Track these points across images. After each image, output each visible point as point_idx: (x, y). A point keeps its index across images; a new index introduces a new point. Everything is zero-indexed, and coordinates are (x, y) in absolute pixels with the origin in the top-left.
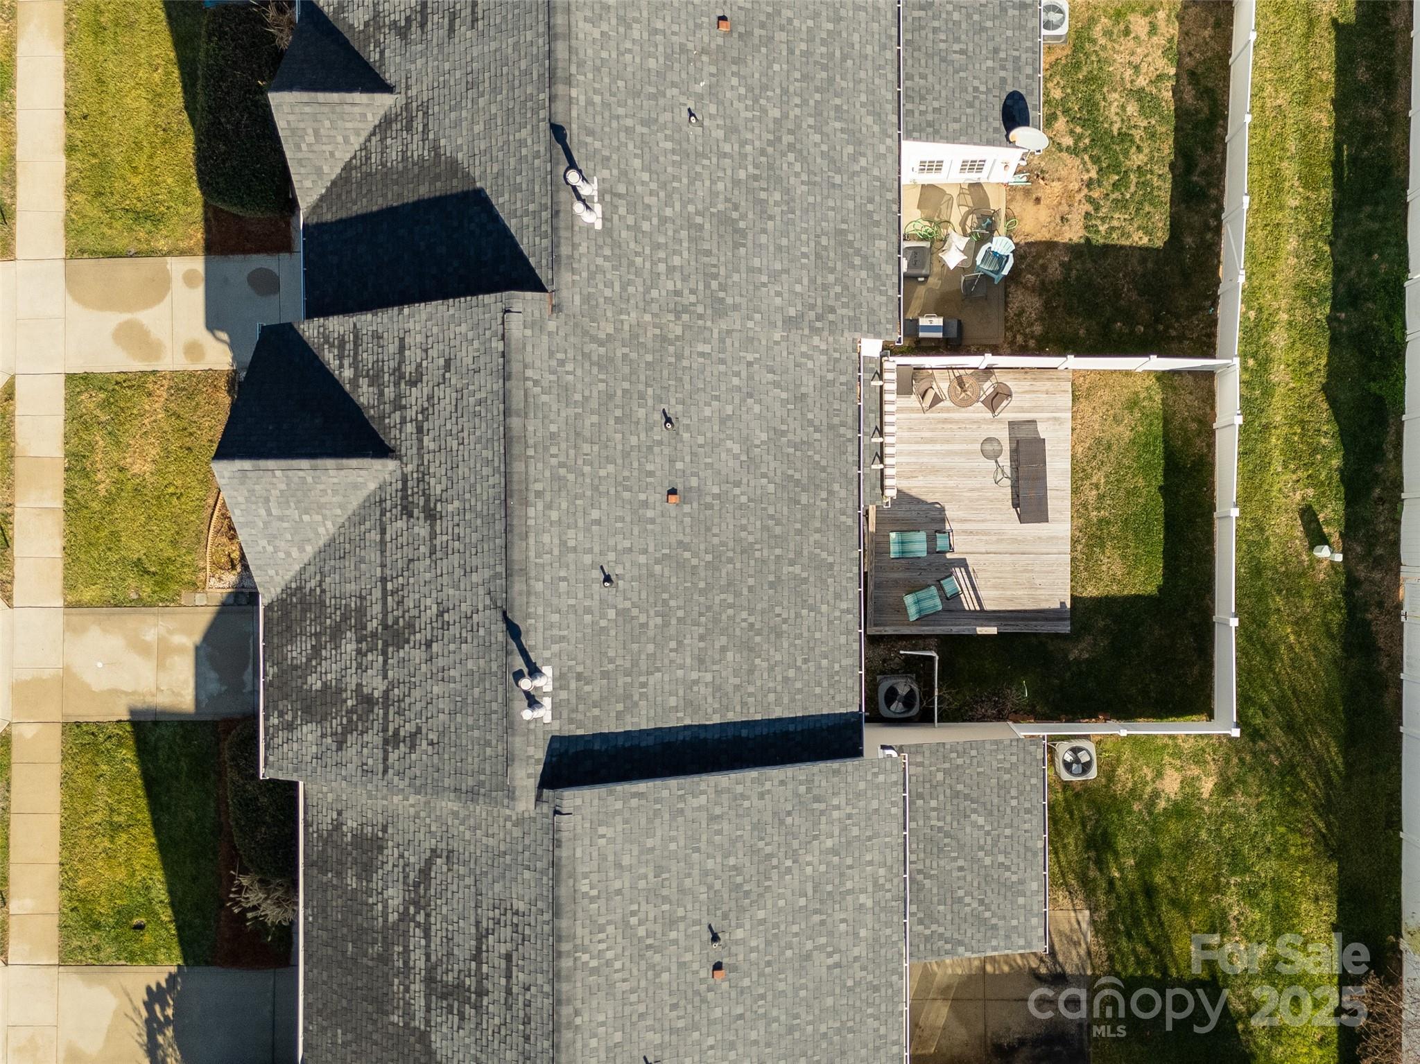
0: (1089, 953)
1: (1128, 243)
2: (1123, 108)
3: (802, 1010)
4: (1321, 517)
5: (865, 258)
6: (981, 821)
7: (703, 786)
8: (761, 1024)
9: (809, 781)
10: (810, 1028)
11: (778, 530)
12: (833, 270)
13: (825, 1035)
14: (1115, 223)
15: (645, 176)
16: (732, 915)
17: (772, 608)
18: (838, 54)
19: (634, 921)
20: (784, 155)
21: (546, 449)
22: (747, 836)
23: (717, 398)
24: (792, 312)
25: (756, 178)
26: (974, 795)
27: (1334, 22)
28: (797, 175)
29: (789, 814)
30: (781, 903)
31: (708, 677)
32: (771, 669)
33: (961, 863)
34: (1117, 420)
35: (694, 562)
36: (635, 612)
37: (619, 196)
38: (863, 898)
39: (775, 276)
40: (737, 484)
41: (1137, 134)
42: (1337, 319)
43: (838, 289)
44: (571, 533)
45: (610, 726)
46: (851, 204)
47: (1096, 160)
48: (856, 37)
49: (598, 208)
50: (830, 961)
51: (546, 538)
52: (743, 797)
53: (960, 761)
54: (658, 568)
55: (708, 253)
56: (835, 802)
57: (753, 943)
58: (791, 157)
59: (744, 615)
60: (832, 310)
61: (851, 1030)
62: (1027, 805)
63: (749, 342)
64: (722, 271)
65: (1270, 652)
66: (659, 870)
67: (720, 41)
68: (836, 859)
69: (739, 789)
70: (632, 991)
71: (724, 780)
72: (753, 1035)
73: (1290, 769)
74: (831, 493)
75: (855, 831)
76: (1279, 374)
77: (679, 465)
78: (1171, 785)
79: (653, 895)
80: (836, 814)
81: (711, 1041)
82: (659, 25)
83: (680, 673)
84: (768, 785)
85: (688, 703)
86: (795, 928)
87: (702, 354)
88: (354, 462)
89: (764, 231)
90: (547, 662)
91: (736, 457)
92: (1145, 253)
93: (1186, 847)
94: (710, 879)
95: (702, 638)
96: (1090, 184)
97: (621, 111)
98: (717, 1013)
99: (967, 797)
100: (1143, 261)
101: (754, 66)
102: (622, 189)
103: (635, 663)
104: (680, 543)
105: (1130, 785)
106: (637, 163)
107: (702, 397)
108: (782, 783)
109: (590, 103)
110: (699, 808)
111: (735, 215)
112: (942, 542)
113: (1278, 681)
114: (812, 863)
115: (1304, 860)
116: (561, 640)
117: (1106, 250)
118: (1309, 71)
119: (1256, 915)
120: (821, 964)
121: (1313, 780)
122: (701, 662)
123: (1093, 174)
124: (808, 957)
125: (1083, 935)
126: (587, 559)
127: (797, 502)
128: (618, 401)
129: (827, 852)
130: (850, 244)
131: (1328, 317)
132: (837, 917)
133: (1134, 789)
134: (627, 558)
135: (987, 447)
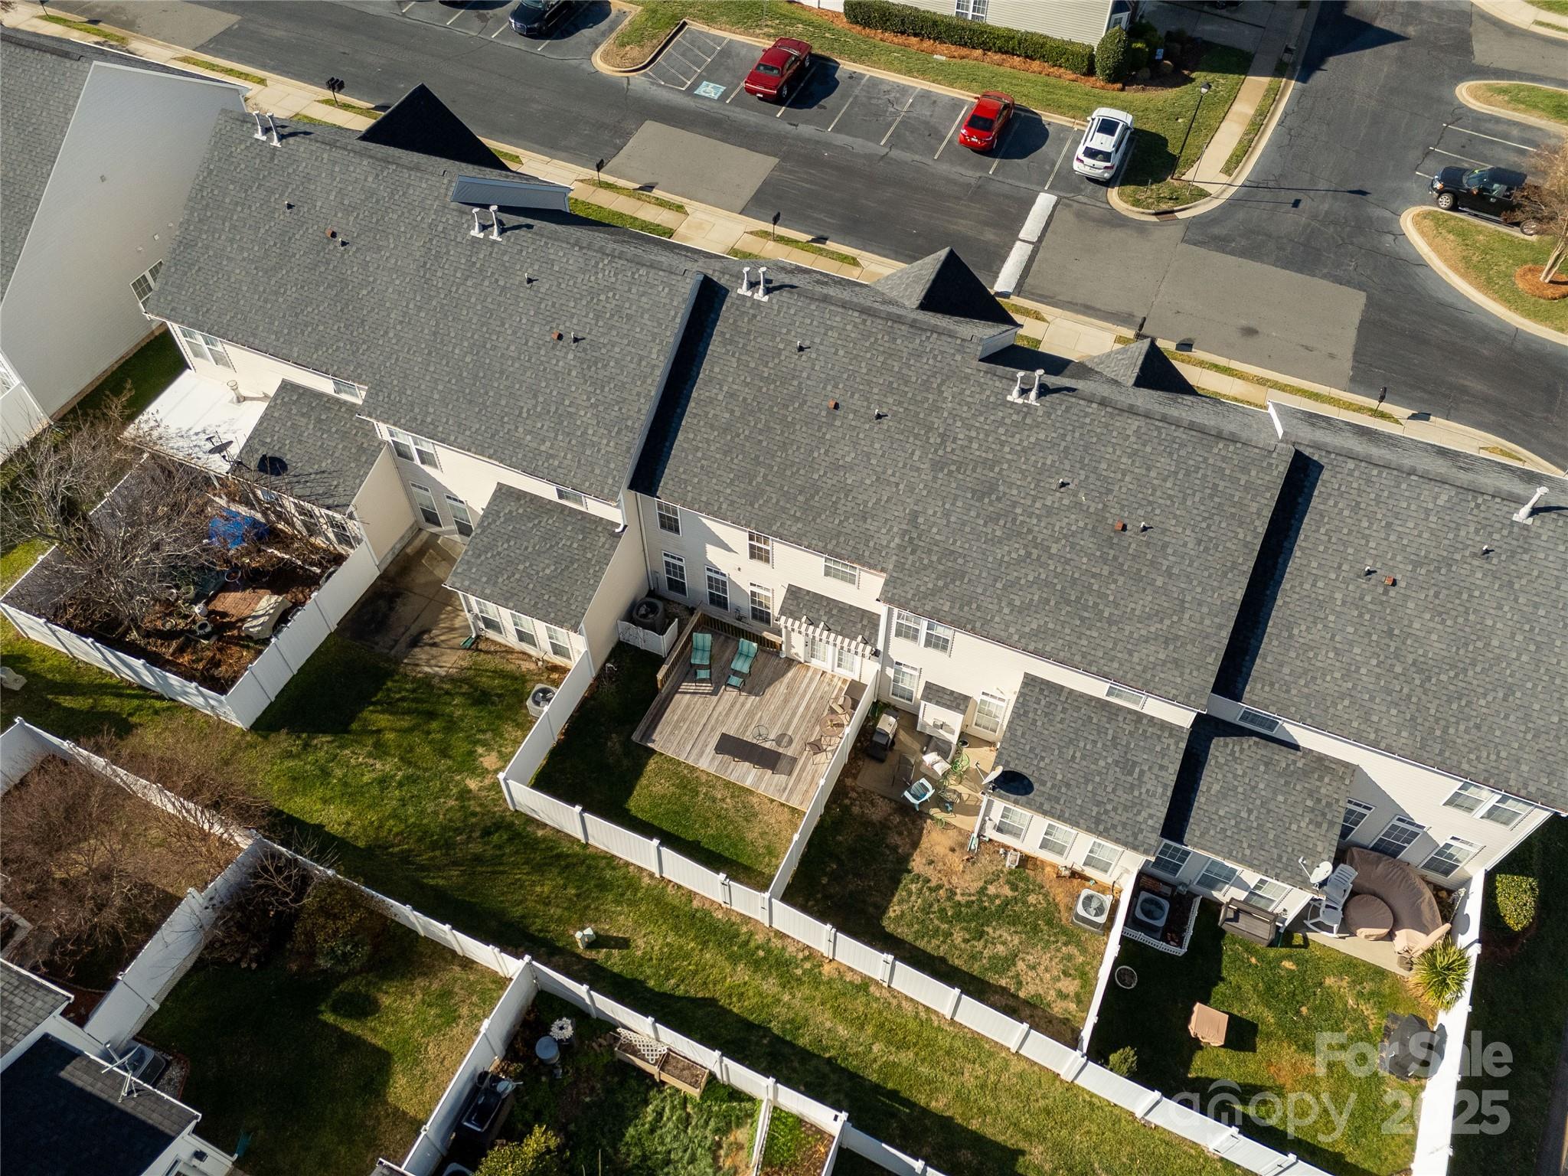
0: (417, 665)
1: (895, 899)
2: (1004, 943)
3: (508, 383)
4: (615, 952)
5: (940, 590)
7: (662, 358)
8: (516, 355)
9: (631, 429)
10: (496, 385)
11: (788, 473)
12: (939, 561)
13: (487, 393)
14: (913, 898)
15: (1032, 440)
16: (582, 355)
17: (743, 452)
18: (1086, 614)
19: (610, 294)
20: (1025, 546)
21: (889, 333)
22: (621, 378)
23: (883, 456)
24: (921, 520)
25: (1014, 520)
26: (566, 573)
28: (1009, 552)
29: (620, 410)
30: (574, 389)
31: (720, 397)
32: (708, 441)
34: (763, 834)
35: (791, 409)
36: (777, 361)
37: (1024, 418)
38: (548, 444)
39: (947, 514)
40: (826, 453)
41: (979, 945)
42: (765, 1036)
43: (926, 562)
44: (836, 335)
45: (720, 326)
46: (980, 590)
47: (969, 904)
48: (1095, 634)
49: (1020, 401)
50: (525, 410)
51: (838, 319)
52: (644, 382)
54: (795, 383)
55: (974, 470)
56: (612, 444)
57: (561, 364)
58: (1022, 552)
59: (747, 433)
61: (480, 411)
62: (540, 605)
63: (911, 488)
64: (960, 476)
65: (540, 868)
66: (629, 317)
67: (1110, 521)
68: (579, 433)
69: (649, 381)
70: (575, 283)
72: (512, 348)
73: (449, 845)
74: (798, 520)
75: (588, 452)
76: (742, 974)
79: (618, 309)
80: (605, 441)
81: (524, 321)
82: (1127, 479)
83: (730, 379)
84: (642, 400)
85: (712, 379)
86: (555, 393)
87: (913, 454)
89: (978, 516)
90: (770, 300)
91: (843, 456)
92: (884, 910)
93: (444, 752)
94: (609, 347)
95: (745, 399)
96: (952, 892)
97: (1077, 435)
98: (536, 330)
100: (877, 907)
101: (1088, 543)
102: (1028, 421)
103: (748, 353)
104: (805, 402)
105: (506, 735)
106: (1042, 436)
107: (887, 444)
108: (640, 410)
109: (1087, 415)
111: (994, 497)
112: (735, 680)
113: (515, 865)
114: (586, 416)
115: (380, 827)
116: (779, 312)
117: (896, 882)
118: (983, 1112)
119: (366, 779)
120: (527, 404)
121: (432, 859)
122: (732, 395)
123: (958, 898)
124: (535, 396)
125: (430, 666)
126: (817, 340)
127: (801, 492)
128: (902, 387)
129: (586, 429)
130: (953, 581)
131: (770, 1029)
132: (547, 423)
133: (501, 736)
134: (809, 365)
135: (786, 739)
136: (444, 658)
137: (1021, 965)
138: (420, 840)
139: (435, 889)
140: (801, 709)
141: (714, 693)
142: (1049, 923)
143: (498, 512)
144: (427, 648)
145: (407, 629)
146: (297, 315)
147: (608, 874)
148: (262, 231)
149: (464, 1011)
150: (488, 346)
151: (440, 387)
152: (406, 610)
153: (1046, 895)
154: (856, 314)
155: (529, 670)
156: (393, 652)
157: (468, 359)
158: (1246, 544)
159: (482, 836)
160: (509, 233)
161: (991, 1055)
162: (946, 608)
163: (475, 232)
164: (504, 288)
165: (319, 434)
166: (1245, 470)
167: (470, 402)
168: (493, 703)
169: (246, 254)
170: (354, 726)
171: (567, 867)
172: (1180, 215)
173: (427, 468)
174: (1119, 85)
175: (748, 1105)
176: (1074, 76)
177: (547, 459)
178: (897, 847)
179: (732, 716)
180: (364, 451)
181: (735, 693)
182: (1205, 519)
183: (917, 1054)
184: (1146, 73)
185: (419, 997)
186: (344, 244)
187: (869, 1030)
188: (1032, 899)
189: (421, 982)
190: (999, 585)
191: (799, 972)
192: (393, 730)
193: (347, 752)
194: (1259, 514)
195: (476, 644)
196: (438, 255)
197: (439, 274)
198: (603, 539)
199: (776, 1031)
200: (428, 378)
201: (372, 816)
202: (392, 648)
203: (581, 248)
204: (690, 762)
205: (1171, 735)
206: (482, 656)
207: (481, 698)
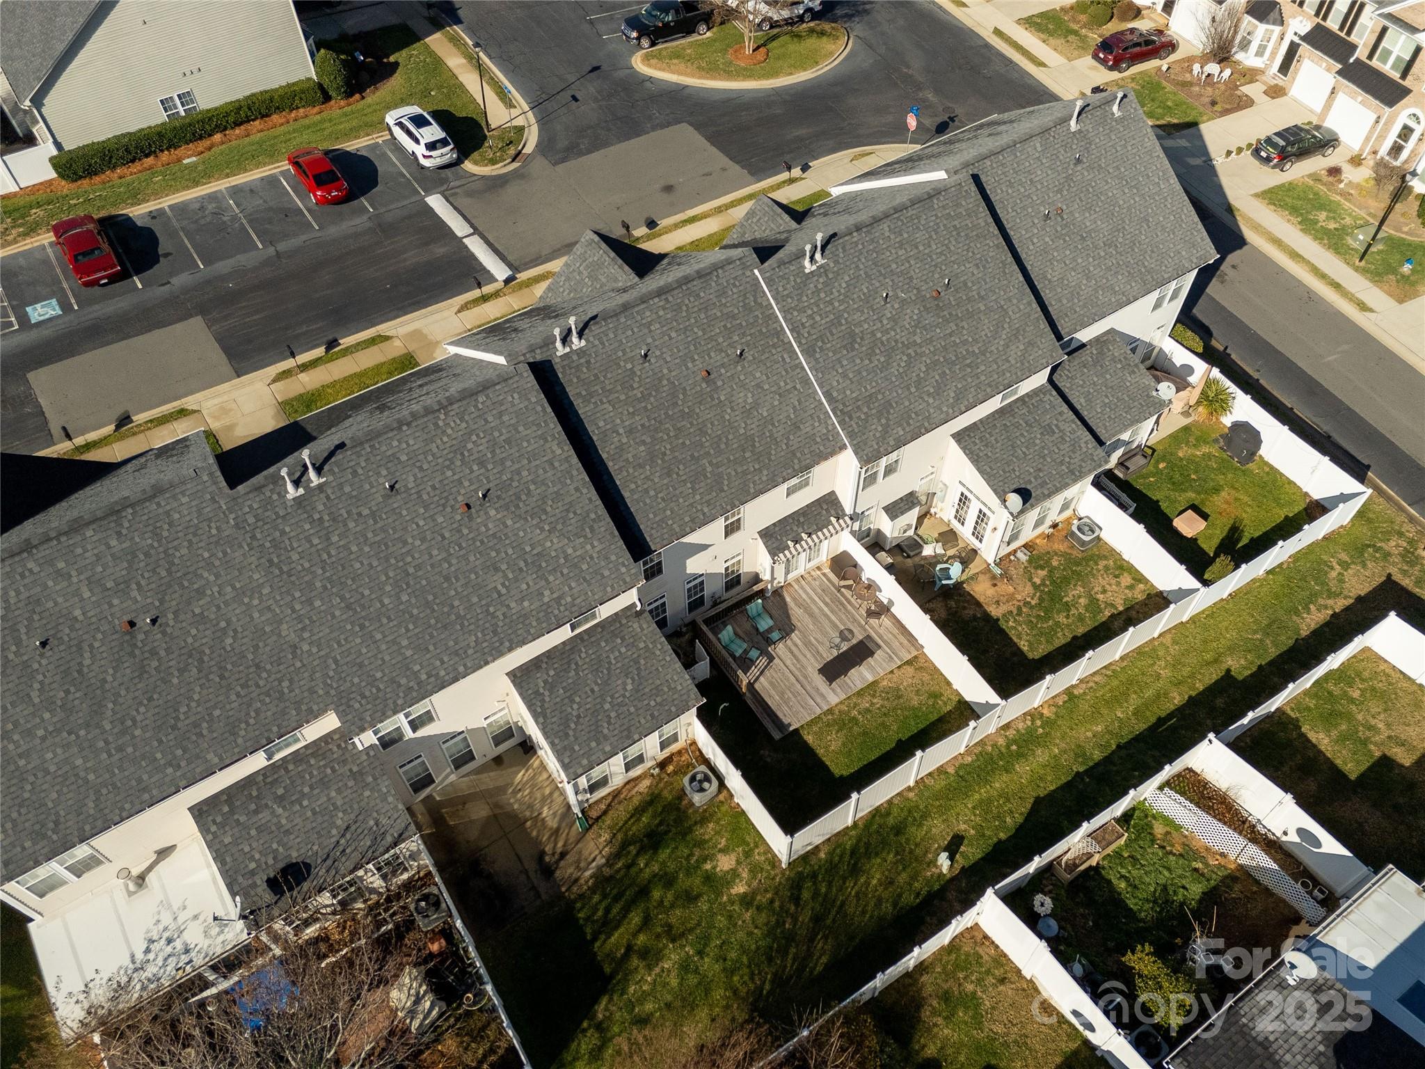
0: (577, 880)
1: (1015, 640)
2: (1080, 597)
3: (462, 581)
4: (962, 848)
5: (887, 425)
6: (629, 687)
7: (566, 448)
8: (444, 555)
9: (599, 519)
10: (453, 593)
11: (723, 446)
12: (868, 407)
13: (452, 607)
14: (1020, 629)
15: (844, 285)
16: (501, 502)
17: (680, 462)
18: (968, 361)
19: (474, 438)
20: (903, 353)
23: (768, 378)
24: (835, 394)
25: (882, 343)
26: (643, 674)
27: (1228, 671)
28: (899, 365)
29: (575, 513)
30: (521, 534)
31: (625, 440)
32: (647, 478)
33: (596, 688)
34: (918, 693)
35: (680, 403)
36: (637, 379)
37: (827, 276)
38: (547, 593)
39: (845, 376)
40: (732, 408)
41: (1073, 611)
42: (1083, 780)
43: (863, 416)
44: (658, 326)
45: (571, 391)
46: (907, 403)
47: (1041, 599)
48: (983, 368)
49: (814, 267)
50: (500, 587)
51: (648, 314)
52: (571, 477)
53: (658, 653)
54: (665, 382)
55: (832, 334)
56: (596, 543)
57: (490, 526)
58: (905, 358)
59: (668, 447)
60: (851, 418)
61: (462, 625)
62: (656, 713)
65: (855, 870)
66: (508, 441)
67: (928, 296)
68: (562, 561)
69: (575, 473)
70: (433, 455)
71: (575, 460)
72: (435, 552)
73: (790, 938)
74: (760, 470)
75: (585, 567)
76: (1023, 769)
77: (723, 371)
78: (725, 863)
79: (493, 443)
80: (589, 547)
81: (421, 523)
82: (912, 262)
83: (618, 421)
84: (585, 491)
85: (605, 434)
86: (510, 551)
87: (784, 359)
88: (626, 268)
89: (862, 360)
90: (587, 341)
92: (1020, 651)
93: (690, 898)
94: (516, 477)
95: (643, 425)
96: (1027, 604)
97: (863, 260)
98: (440, 519)
99: (638, 669)
100: (1015, 654)
101: (929, 319)
102: (831, 276)
103: (611, 391)
104: (684, 389)
105: (707, 837)
106: (847, 278)
107: (763, 368)
109: (856, 243)
110: (553, 452)
111: (858, 340)
112: (775, 635)
113: (841, 889)
114: (554, 544)
115: (735, 992)
116: (603, 344)
117: (1002, 632)
118: (1192, 676)
119: (674, 982)
120: (496, 581)
121: (794, 959)
122: (630, 431)
123: (1033, 603)
124: (497, 569)
125: (587, 869)
126: (649, 340)
127: (744, 451)
128: (735, 323)
129: (564, 552)
130: (888, 412)
131: (1078, 773)
132: (529, 579)
133: (706, 842)
134: (661, 362)
135: (846, 633)
136: (586, 853)
137: (1100, 597)
138: (770, 960)
139: (827, 967)
140: (826, 609)
141: (771, 659)
142: (1078, 564)
143: (537, 693)
144: (562, 863)
145: (526, 872)
146: (174, 728)
147: (891, 821)
148: (34, 695)
149: (970, 987)
150: (411, 570)
151: (405, 643)
152: (501, 861)
153: (1056, 554)
154: (656, 300)
155: (650, 787)
156: (544, 897)
157: (405, 598)
158: (997, 246)
159: (797, 904)
160: (326, 468)
161: (1154, 650)
162: (901, 433)
163: (292, 492)
164: (373, 514)
165: (297, 807)
166: (958, 205)
167: (445, 627)
168: (666, 833)
169: (40, 733)
170: (607, 970)
171: (867, 849)
172: (529, 149)
173: (423, 732)
174: (357, 96)
175: (1137, 813)
176: (317, 109)
177: (559, 604)
178: (974, 616)
179: (801, 657)
180: (360, 773)
181: (781, 645)
182: (967, 250)
183: (1135, 692)
184: (365, 76)
185: (940, 1021)
186: (154, 621)
187: (1104, 711)
188: (1055, 563)
189: (925, 1013)
190: (913, 390)
191: (1040, 731)
192: (635, 935)
193: (632, 989)
194: (987, 224)
195: (590, 819)
196: (276, 545)
197: (295, 557)
198: (636, 625)
199: (1081, 770)
200: (384, 647)
201: (718, 994)
202: (538, 895)
203: (408, 424)
204: (826, 708)
205: (1045, 394)
206: (608, 821)
207: (653, 841)
